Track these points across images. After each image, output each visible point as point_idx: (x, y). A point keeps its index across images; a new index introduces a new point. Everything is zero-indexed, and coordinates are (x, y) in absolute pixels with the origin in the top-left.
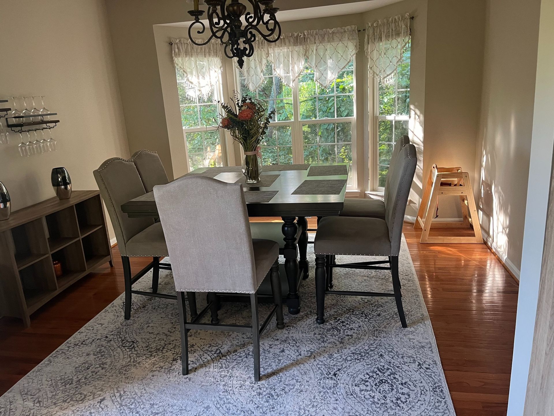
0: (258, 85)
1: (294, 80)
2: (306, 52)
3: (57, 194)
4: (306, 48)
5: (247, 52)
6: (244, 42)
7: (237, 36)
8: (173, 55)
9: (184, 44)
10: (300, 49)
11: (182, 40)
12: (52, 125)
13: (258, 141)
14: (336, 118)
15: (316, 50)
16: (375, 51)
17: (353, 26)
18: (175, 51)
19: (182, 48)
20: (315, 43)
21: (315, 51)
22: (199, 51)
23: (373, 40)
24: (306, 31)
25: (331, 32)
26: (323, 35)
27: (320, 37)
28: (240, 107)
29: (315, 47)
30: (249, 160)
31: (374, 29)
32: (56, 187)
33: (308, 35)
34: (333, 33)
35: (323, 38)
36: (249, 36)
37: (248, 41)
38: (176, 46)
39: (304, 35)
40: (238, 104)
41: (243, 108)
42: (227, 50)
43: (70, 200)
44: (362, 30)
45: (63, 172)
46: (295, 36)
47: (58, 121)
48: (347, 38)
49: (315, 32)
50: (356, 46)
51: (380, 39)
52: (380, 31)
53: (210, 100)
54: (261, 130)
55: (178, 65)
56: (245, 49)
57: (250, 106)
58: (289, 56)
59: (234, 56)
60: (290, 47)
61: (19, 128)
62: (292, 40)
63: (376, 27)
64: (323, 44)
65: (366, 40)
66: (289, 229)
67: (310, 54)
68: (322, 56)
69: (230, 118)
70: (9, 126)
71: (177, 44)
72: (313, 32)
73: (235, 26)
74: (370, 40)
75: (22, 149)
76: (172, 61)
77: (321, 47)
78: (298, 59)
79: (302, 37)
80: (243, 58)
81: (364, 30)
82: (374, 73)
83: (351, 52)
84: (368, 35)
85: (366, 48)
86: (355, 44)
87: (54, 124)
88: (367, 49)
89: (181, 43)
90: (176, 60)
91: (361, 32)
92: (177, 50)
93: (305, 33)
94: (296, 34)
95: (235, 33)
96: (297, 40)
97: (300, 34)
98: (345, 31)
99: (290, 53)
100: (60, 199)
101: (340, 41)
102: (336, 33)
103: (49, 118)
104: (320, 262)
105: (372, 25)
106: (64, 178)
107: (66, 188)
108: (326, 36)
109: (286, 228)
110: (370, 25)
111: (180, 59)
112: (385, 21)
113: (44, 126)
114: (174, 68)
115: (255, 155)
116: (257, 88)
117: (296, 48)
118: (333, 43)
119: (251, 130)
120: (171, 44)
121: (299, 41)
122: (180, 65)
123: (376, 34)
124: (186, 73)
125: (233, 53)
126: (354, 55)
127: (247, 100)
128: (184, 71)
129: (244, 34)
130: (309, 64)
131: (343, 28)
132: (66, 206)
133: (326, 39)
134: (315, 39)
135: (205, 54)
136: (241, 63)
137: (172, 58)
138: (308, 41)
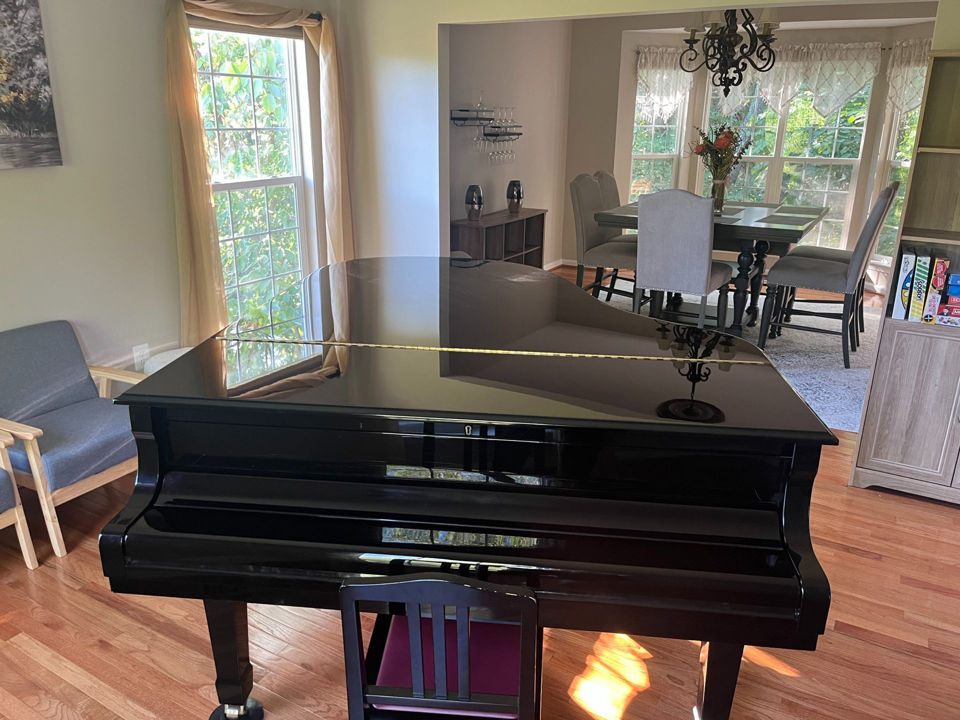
0: (735, 107)
1: (784, 105)
2: (806, 71)
3: (509, 207)
4: (808, 64)
5: (735, 82)
6: (735, 72)
7: (729, 65)
8: (638, 66)
9: (654, 53)
10: (798, 65)
11: (652, 48)
12: (514, 137)
13: (729, 170)
14: (833, 158)
15: (821, 69)
16: (899, 78)
17: (876, 43)
18: (641, 62)
19: (650, 58)
20: (821, 60)
21: (819, 70)
22: (669, 62)
23: (899, 63)
24: (812, 44)
25: (844, 47)
26: (834, 51)
27: (829, 52)
28: (717, 135)
29: (820, 65)
30: (715, 189)
31: (902, 49)
32: (510, 200)
33: (813, 49)
34: (848, 49)
35: (833, 56)
36: (741, 67)
37: (738, 71)
38: (644, 56)
39: (809, 48)
40: (716, 132)
41: (720, 137)
42: (715, 78)
43: (520, 214)
44: (887, 49)
45: (519, 185)
46: (796, 49)
47: (521, 134)
48: (866, 57)
49: (823, 46)
50: (876, 68)
51: (909, 62)
52: (910, 53)
53: (671, 120)
54: (734, 160)
55: (641, 78)
56: (734, 78)
57: (728, 135)
58: (782, 75)
59: (721, 84)
60: (786, 63)
61: (495, 138)
62: (791, 55)
63: (905, 47)
64: (832, 62)
65: (890, 62)
66: (745, 259)
67: (812, 73)
68: (827, 77)
69: (707, 145)
70: (485, 135)
71: (645, 53)
72: (821, 46)
73: (728, 55)
74: (895, 63)
75: (491, 158)
76: (636, 73)
77: (828, 65)
78: (795, 79)
79: (804, 51)
80: (730, 87)
81: (890, 49)
82: (894, 104)
83: (869, 74)
84: (894, 56)
85: (889, 71)
86: (875, 65)
87: (517, 137)
88: (891, 73)
89: (650, 53)
90: (640, 71)
91: (886, 50)
92: (643, 61)
93: (810, 47)
94: (797, 47)
95: (727, 63)
96: (798, 54)
97: (803, 48)
98: (864, 48)
99: (786, 70)
100: (511, 212)
101: (856, 59)
102: (852, 49)
103: (515, 130)
104: (771, 291)
105: (901, 44)
106: (519, 193)
107: (518, 202)
108: (837, 52)
109: (742, 258)
110: (898, 43)
111: (645, 71)
112: (918, 41)
113: (507, 137)
114: (637, 80)
115: (723, 184)
116: (732, 111)
117: (795, 65)
118: (845, 62)
119: (724, 158)
120: (638, 53)
121: (800, 55)
122: (644, 78)
123: (904, 56)
124: (649, 88)
125: (722, 81)
126: (871, 78)
127: (725, 128)
128: (647, 86)
129: (735, 64)
130: (808, 85)
131: (863, 43)
132: (515, 220)
133: (837, 56)
134: (822, 55)
135: (675, 66)
136: (726, 92)
137: (636, 69)
138: (813, 57)
